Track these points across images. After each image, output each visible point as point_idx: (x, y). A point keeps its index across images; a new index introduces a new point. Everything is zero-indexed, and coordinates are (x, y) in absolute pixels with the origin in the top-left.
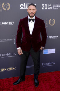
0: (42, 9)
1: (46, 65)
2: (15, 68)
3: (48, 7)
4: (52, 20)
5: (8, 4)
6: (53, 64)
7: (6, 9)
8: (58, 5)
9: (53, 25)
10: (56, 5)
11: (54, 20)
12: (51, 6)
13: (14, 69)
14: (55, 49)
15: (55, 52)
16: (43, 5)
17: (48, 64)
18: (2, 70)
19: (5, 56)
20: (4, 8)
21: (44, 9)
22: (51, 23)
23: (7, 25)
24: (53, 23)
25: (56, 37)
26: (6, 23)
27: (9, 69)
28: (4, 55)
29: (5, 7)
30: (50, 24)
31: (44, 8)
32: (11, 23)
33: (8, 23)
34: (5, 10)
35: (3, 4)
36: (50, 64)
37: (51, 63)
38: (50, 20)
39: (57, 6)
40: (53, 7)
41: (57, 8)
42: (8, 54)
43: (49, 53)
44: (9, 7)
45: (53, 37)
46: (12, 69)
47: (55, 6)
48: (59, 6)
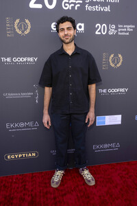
1: (102, 149)
2: (36, 154)
5: (27, 21)
6: (115, 146)
7: (23, 32)
8: (128, 26)
9: (118, 66)
10: (125, 26)
11: (120, 56)
12: (114, 27)
13: (34, 154)
14: (120, 116)
16: (98, 26)
17: (106, 146)
18: (9, 157)
19: (17, 128)
20: (17, 30)
21: (100, 33)
22: (113, 62)
23: (24, 65)
24: (118, 63)
25: (122, 90)
26: (21, 59)
27: (24, 155)
28: (14, 125)
29: (20, 28)
30: (111, 64)
31: (100, 31)
32: (31, 59)
33: (25, 60)
34: (20, 33)
35: (18, 21)
36: (110, 147)
37: (113, 145)
38: (112, 56)
39: (126, 28)
40: (119, 30)
41: (126, 32)
42: (22, 124)
43: (107, 123)
44: (29, 27)
45: (118, 90)
46: (30, 155)
47: (123, 28)
48: (130, 28)
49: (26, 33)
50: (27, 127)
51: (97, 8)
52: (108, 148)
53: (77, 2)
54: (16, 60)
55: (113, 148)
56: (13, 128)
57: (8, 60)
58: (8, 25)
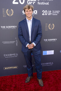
0: (43, 14)
1: (45, 65)
3: (48, 13)
4: (52, 24)
5: (12, 10)
6: (51, 64)
7: (10, 15)
9: (52, 29)
11: (53, 24)
13: (16, 67)
15: (53, 54)
16: (43, 12)
17: (47, 63)
18: (5, 68)
20: (8, 14)
25: (54, 40)
26: (9, 27)
27: (12, 68)
28: (7, 55)
29: (9, 13)
30: (49, 28)
32: (14, 27)
33: (11, 27)
34: (9, 15)
35: (8, 10)
36: (49, 64)
38: (50, 25)
39: (56, 12)
40: (53, 13)
41: (56, 14)
42: (11, 55)
43: (48, 54)
44: (13, 13)
45: (52, 40)
47: (55, 12)
48: (58, 12)
49: (11, 15)
50: (13, 56)
51: (43, 3)
52: (48, 65)
53: (34, 1)
54: (7, 27)
55: (50, 64)
56: (7, 56)
57: (4, 27)
58: (3, 12)
